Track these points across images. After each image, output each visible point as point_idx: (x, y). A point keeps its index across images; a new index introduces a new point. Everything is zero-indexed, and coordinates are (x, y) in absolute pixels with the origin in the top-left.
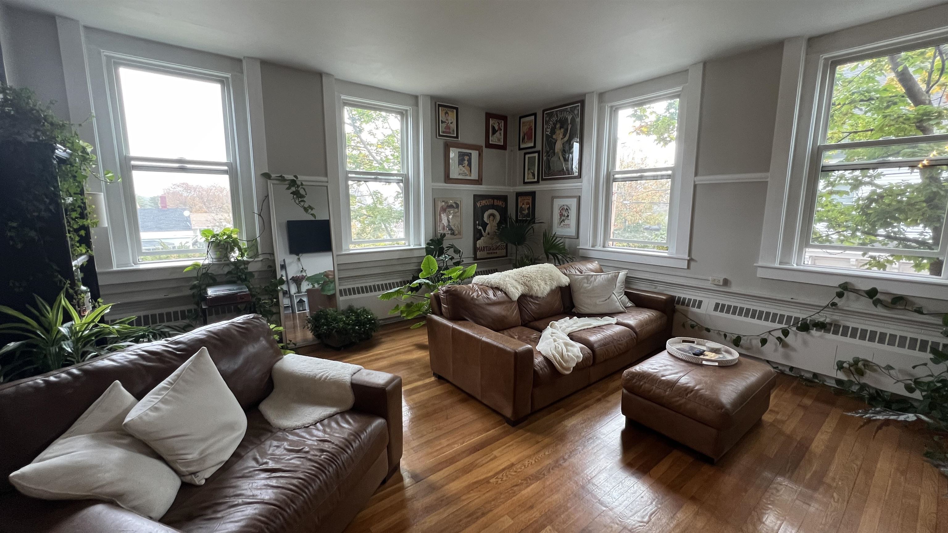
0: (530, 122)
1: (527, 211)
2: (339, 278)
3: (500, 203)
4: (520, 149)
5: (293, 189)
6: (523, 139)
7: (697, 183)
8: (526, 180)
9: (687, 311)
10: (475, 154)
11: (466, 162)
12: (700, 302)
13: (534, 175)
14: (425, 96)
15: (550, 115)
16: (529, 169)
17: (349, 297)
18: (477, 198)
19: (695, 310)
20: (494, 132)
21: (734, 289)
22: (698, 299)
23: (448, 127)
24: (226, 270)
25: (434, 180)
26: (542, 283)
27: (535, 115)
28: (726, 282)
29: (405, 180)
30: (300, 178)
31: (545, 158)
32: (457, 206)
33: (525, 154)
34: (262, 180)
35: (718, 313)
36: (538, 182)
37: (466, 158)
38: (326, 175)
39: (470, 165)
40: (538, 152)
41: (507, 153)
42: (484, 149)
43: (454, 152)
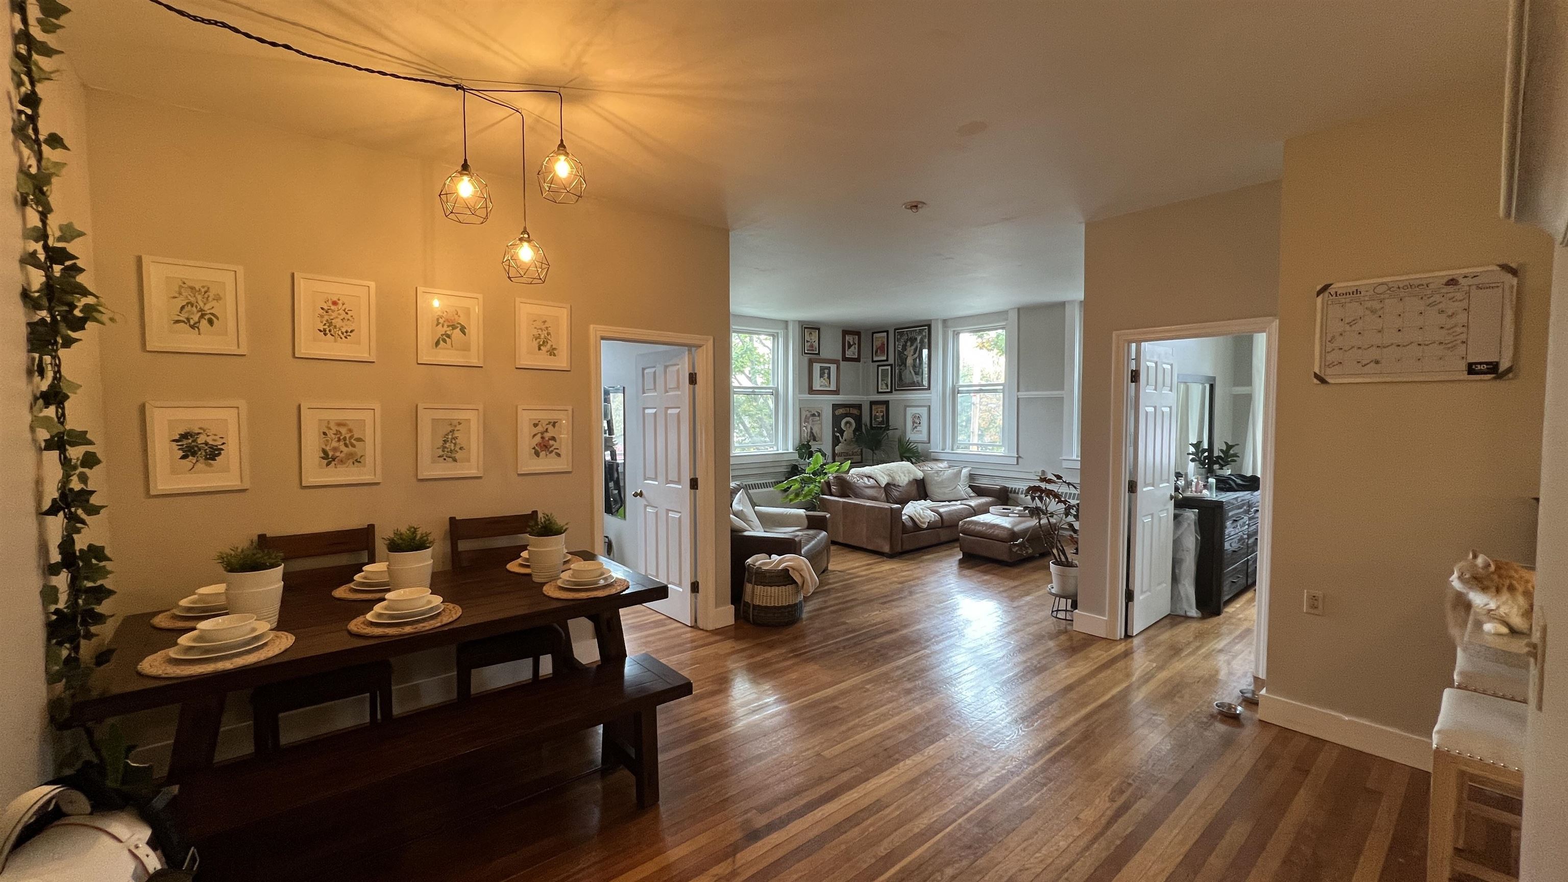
0: (884, 337)
1: (881, 419)
3: (855, 412)
4: (873, 361)
6: (876, 352)
7: (1019, 397)
8: (880, 390)
9: (1017, 498)
11: (826, 375)
13: (887, 386)
14: (794, 321)
15: (901, 334)
16: (882, 380)
18: (835, 407)
20: (850, 346)
23: (812, 346)
25: (800, 392)
27: (887, 332)
29: (775, 394)
31: (897, 371)
32: (819, 415)
36: (891, 392)
37: (826, 371)
39: (829, 377)
42: (841, 362)
43: (817, 367)
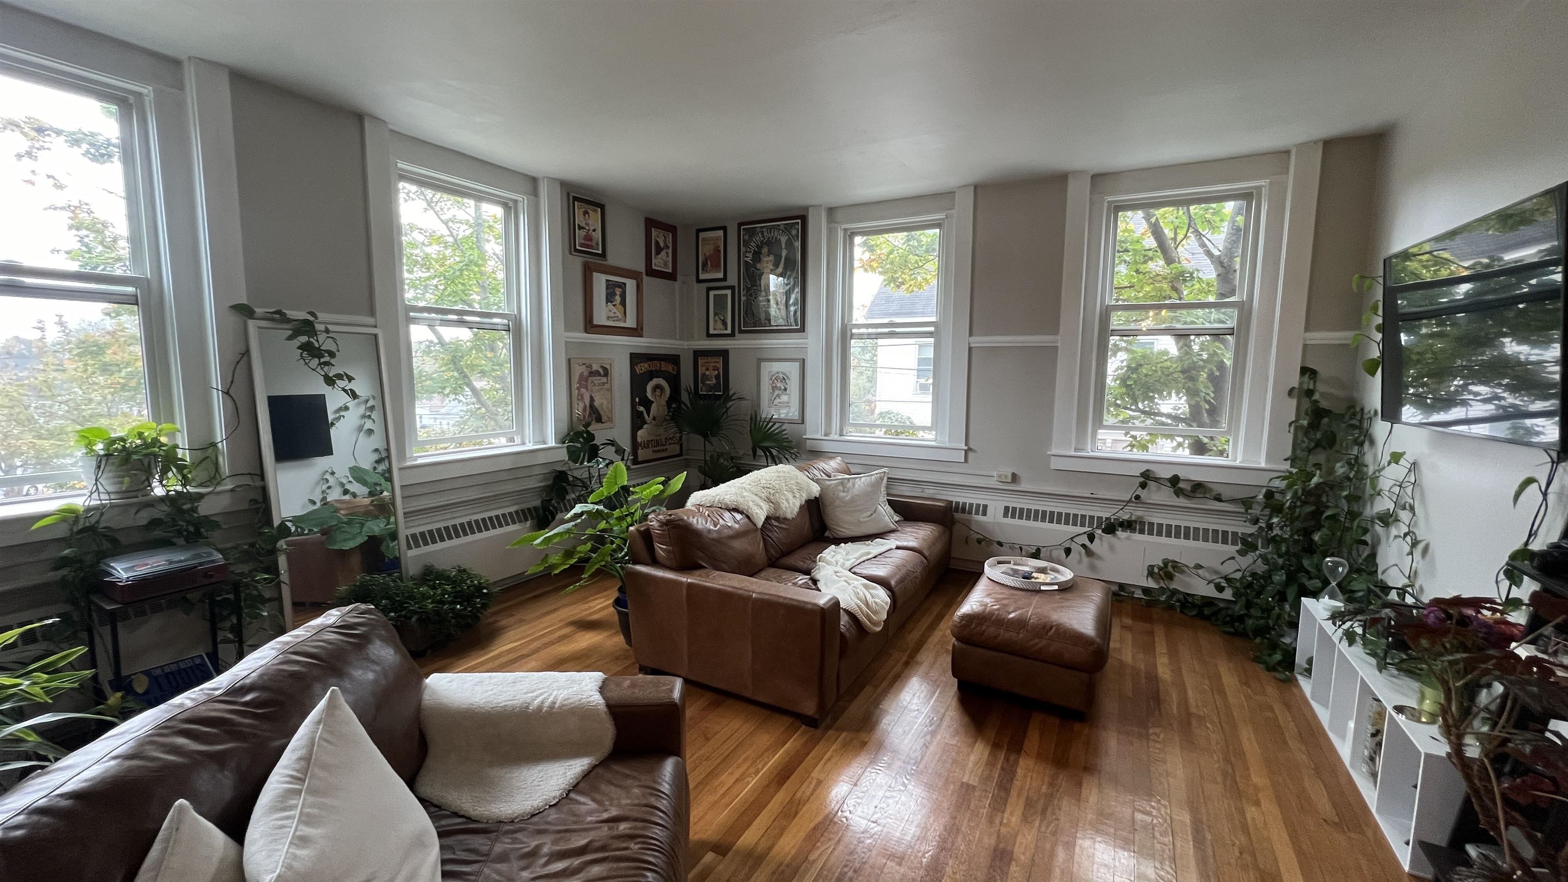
0: (718, 239)
1: (714, 381)
2: (405, 513)
3: (668, 368)
4: (699, 281)
5: (304, 339)
6: (705, 265)
7: (972, 345)
8: (712, 332)
9: (969, 521)
10: (631, 285)
11: (618, 298)
12: (985, 507)
13: (724, 323)
14: (552, 180)
15: (752, 233)
16: (715, 314)
17: (424, 549)
18: (636, 358)
19: (980, 518)
20: (659, 250)
21: (1024, 486)
22: (982, 502)
23: (588, 238)
24: (144, 518)
25: (568, 328)
26: (790, 496)
27: (725, 229)
28: (1015, 478)
29: (515, 328)
30: (322, 316)
31: (743, 298)
32: (606, 373)
33: (709, 289)
34: (233, 319)
35: (1009, 520)
36: (732, 335)
37: (618, 291)
38: (372, 313)
39: (623, 303)
40: (732, 288)
41: (677, 284)
42: (644, 276)
43: (600, 281)
